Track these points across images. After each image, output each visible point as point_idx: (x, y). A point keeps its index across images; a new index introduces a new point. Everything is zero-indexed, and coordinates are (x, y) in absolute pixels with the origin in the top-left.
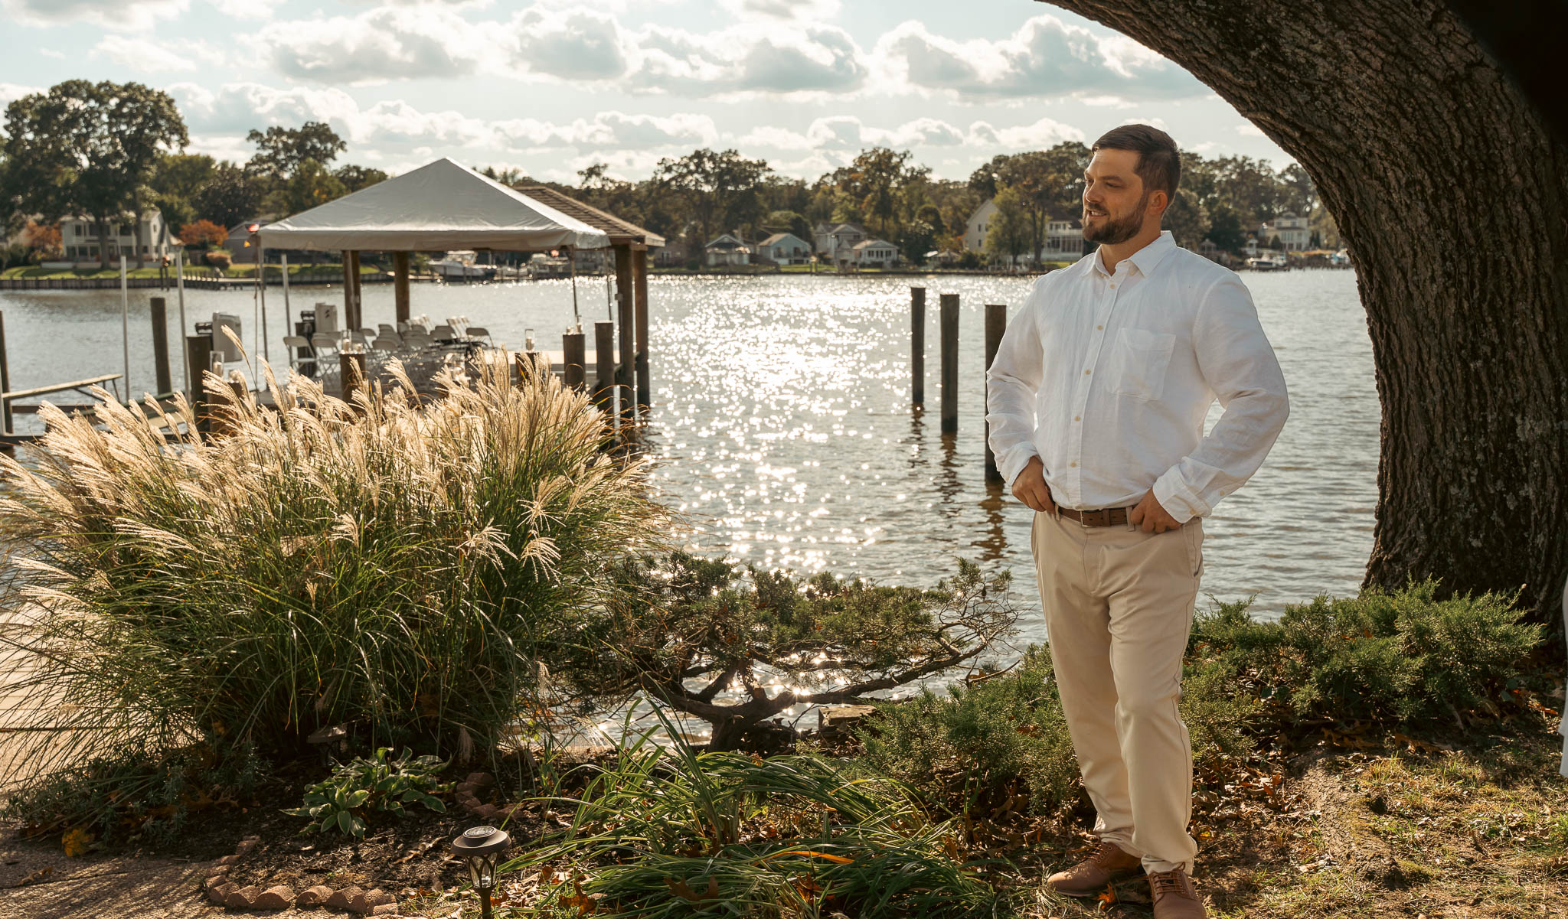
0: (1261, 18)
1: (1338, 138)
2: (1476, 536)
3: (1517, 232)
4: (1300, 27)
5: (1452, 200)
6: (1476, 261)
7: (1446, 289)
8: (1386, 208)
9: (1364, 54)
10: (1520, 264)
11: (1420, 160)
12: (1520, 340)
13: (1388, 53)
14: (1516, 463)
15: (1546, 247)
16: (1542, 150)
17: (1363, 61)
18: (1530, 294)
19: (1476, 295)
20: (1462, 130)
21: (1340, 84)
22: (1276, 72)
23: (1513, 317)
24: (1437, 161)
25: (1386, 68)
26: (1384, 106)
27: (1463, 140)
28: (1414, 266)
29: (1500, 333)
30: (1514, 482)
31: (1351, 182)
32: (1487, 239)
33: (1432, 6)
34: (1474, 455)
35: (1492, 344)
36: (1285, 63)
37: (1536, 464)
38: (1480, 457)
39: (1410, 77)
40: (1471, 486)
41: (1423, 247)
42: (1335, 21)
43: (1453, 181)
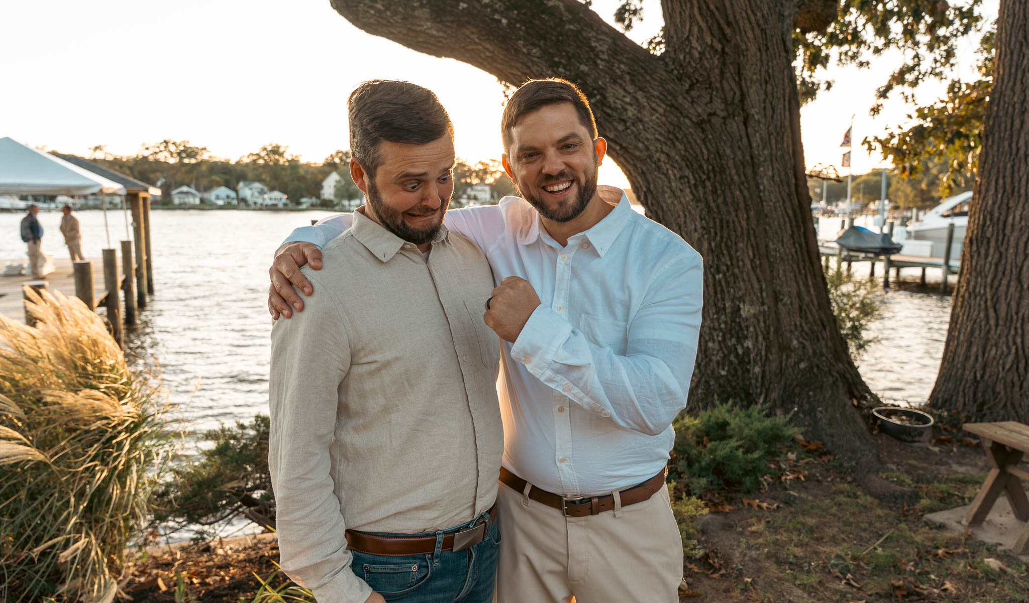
0: (595, 81)
1: (641, 151)
2: (723, 369)
3: (738, 205)
4: (617, 88)
5: (704, 187)
6: (718, 221)
7: (703, 235)
8: (668, 190)
9: (654, 105)
10: (740, 222)
11: (687, 165)
12: (741, 263)
13: (667, 105)
14: (741, 329)
15: (752, 213)
16: (748, 162)
17: (654, 109)
18: (746, 239)
19: (718, 239)
20: (708, 150)
21: (641, 121)
22: (605, 113)
23: (737, 251)
24: (695, 166)
25: (667, 114)
26: (666, 134)
27: (709, 155)
28: (685, 222)
29: (731, 259)
30: (740, 339)
31: (649, 176)
32: (723, 209)
33: (689, 82)
34: (720, 324)
35: (727, 265)
36: (610, 107)
37: (752, 329)
38: (723, 326)
39: (679, 120)
40: (719, 342)
41: (690, 213)
42: (636, 86)
43: (704, 177)
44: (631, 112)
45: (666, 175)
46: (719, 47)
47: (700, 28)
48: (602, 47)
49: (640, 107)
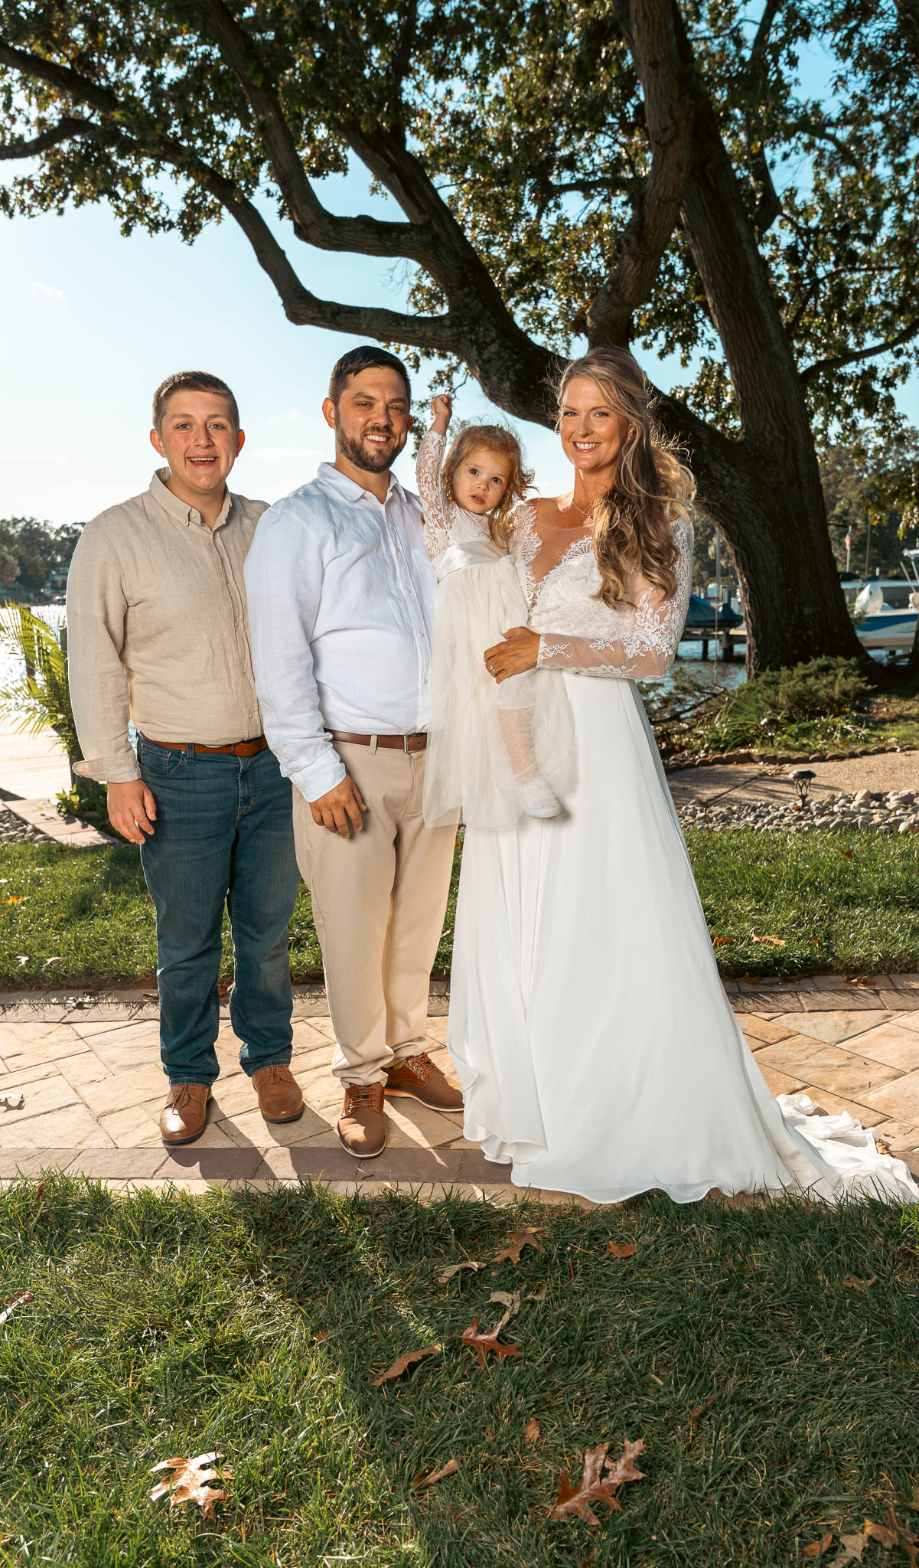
30: (804, 630)
38: (793, 622)
44: (727, 480)
45: (753, 524)
46: (783, 439)
47: (771, 426)
48: (704, 436)
49: (733, 479)
